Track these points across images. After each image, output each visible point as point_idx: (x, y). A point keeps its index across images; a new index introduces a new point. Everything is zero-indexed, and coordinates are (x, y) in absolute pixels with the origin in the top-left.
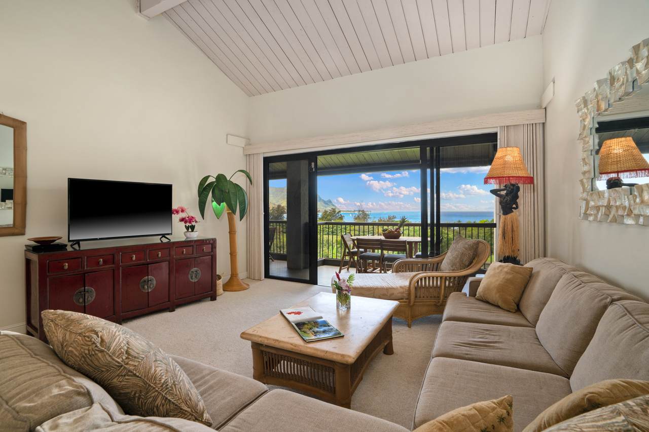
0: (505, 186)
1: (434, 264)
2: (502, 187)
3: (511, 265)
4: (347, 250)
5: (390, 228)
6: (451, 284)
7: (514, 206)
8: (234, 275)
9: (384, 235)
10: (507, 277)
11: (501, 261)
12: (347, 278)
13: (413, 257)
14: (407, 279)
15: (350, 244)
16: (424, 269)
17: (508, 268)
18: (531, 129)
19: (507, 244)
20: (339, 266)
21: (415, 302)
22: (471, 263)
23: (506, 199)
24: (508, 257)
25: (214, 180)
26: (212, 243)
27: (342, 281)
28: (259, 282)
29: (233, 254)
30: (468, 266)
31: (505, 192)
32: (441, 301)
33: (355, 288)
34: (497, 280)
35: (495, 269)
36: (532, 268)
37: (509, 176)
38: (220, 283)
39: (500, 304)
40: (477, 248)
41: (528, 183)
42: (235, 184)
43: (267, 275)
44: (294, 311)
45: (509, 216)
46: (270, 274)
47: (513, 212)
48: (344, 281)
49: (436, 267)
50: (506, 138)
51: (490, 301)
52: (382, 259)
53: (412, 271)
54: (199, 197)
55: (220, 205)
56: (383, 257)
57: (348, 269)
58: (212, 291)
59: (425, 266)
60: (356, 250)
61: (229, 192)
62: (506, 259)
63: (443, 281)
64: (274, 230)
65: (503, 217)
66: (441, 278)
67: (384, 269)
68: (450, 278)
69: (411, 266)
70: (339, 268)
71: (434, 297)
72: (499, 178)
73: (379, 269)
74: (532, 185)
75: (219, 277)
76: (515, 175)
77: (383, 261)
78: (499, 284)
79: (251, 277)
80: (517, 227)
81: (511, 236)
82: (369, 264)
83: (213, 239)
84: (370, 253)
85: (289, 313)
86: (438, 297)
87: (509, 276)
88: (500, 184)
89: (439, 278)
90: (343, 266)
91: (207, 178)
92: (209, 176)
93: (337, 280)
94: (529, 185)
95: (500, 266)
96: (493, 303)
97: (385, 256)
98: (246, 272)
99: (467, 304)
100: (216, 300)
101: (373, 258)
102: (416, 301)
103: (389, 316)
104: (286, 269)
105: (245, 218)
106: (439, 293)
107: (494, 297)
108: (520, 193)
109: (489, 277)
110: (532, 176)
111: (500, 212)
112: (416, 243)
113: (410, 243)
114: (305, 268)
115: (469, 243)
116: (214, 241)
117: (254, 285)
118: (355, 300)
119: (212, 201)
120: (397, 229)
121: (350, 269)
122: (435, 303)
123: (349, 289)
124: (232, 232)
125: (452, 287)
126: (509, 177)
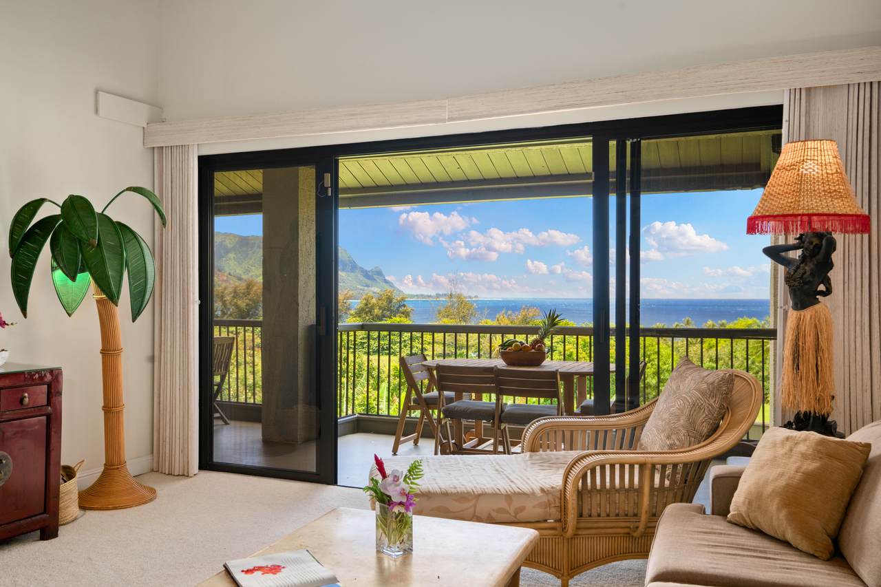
0: (800, 238)
1: (624, 431)
2: (792, 241)
3: (814, 436)
4: (414, 396)
5: (521, 338)
6: (667, 483)
7: (822, 287)
8: (113, 466)
9: (504, 355)
10: (805, 467)
11: (788, 425)
12: (404, 470)
13: (575, 410)
14: (558, 468)
15: (422, 379)
16: (600, 445)
17: (807, 443)
18: (868, 95)
19: (804, 382)
20: (393, 434)
21: (578, 529)
22: (714, 429)
23: (801, 271)
24: (807, 415)
25: (58, 211)
26: (51, 381)
27: (390, 479)
28: (184, 482)
29: (111, 410)
30: (708, 436)
31: (799, 252)
32: (642, 526)
33: (427, 495)
34: (781, 475)
35: (774, 445)
36: (868, 446)
37: (811, 212)
38: (70, 491)
39: (789, 536)
40: (730, 390)
41: (855, 232)
42: (119, 223)
43: (207, 462)
44: (264, 565)
45: (808, 313)
46: (215, 460)
47: (817, 302)
48: (396, 478)
49: (631, 438)
50: (803, 119)
51: (765, 528)
52: (498, 416)
53: (571, 450)
54: (12, 256)
55: (73, 279)
56: (502, 411)
57: (416, 443)
58: (45, 512)
59: (601, 435)
60: (435, 393)
61: (99, 244)
62: (802, 422)
63: (647, 473)
64: (230, 344)
65: (793, 315)
66: (642, 466)
67: (505, 444)
68: (664, 466)
69: (568, 434)
70: (391, 440)
71: (627, 515)
72: (785, 219)
73: (492, 441)
74: (866, 236)
75: (69, 473)
76: (825, 211)
77: (501, 421)
78: (787, 485)
79: (162, 468)
80: (829, 340)
81: (812, 361)
82: (468, 429)
83: (51, 371)
84: (469, 401)
85: (248, 572)
86: (635, 515)
87: (812, 466)
88: (787, 231)
89: (637, 467)
90: (404, 435)
91: (35, 205)
92: (42, 201)
93: (379, 477)
94: (859, 236)
95: (788, 438)
96: (772, 533)
97: (507, 409)
98: (149, 457)
99: (706, 537)
100: (57, 536)
101: (479, 415)
102: (582, 525)
103: (509, 570)
104: (259, 445)
105: (146, 314)
106: (638, 505)
107: (777, 518)
108: (836, 257)
109: (762, 467)
110: (867, 213)
111: (786, 303)
112: (582, 375)
113: (568, 377)
114: (307, 440)
115: (710, 380)
116: (55, 374)
117: (167, 490)
118: (424, 527)
119: (53, 269)
120: (536, 342)
121: (422, 442)
122: (627, 530)
123: (408, 500)
124: (109, 352)
125: (670, 488)
126: (810, 215)
